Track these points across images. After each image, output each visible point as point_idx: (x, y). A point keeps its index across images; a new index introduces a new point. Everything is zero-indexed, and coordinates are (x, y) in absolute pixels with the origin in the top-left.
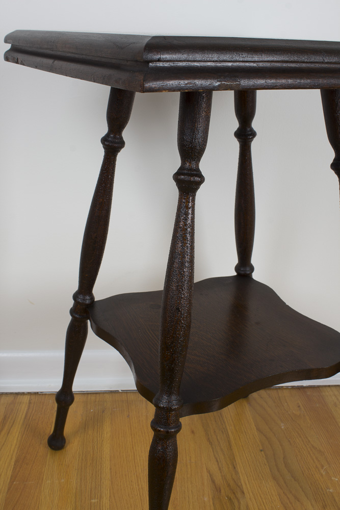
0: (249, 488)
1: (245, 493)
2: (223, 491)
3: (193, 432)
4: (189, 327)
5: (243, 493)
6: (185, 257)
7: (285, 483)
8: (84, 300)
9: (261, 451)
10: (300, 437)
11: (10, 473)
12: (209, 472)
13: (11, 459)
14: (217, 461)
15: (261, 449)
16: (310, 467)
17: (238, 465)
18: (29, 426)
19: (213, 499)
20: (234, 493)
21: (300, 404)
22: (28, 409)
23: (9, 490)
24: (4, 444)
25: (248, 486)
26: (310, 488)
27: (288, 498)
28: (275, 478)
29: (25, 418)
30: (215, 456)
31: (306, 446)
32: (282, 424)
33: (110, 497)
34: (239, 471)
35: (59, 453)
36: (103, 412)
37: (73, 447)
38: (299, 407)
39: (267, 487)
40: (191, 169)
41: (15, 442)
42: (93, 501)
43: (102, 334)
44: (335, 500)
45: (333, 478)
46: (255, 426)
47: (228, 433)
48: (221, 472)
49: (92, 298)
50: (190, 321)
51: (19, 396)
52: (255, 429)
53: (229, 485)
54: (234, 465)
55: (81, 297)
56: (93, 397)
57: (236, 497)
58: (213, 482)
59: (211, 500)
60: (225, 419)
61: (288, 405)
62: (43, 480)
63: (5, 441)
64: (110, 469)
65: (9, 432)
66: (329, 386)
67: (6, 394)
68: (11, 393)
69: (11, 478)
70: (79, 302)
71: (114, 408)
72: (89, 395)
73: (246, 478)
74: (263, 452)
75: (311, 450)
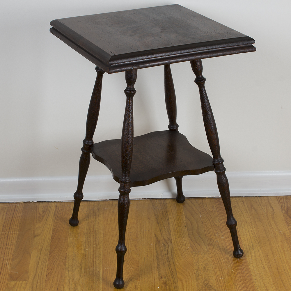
0: (175, 241)
1: (173, 242)
2: (161, 242)
3: (149, 218)
4: (132, 149)
5: (172, 243)
6: (129, 122)
7: (195, 239)
8: (88, 143)
9: (185, 226)
10: (209, 220)
11: (51, 235)
12: (155, 234)
13: (50, 230)
14: (160, 230)
15: (186, 225)
16: (210, 233)
17: (171, 232)
18: (58, 216)
19: (155, 245)
20: (167, 243)
21: (214, 206)
22: (56, 209)
23: (51, 241)
24: (45, 224)
25: (175, 240)
26: (208, 241)
27: (195, 245)
28: (190, 237)
29: (55, 213)
30: (159, 228)
31: (211, 224)
32: (201, 215)
33: (103, 244)
34: (171, 234)
35: (75, 228)
36: (99, 210)
37: (83, 225)
39: (184, 240)
40: (131, 89)
41: (51, 223)
42: (95, 245)
43: (98, 158)
44: (219, 245)
45: (221, 237)
46: (185, 216)
47: (168, 219)
48: (161, 235)
49: (92, 142)
50: (133, 147)
51: (49, 203)
52: (185, 217)
53: (165, 240)
54: (169, 232)
55: (87, 141)
56: (93, 203)
57: (167, 244)
58: (157, 238)
59: (154, 245)
60: (168, 213)
61: (207, 206)
62: (68, 238)
63: (46, 223)
64: (103, 233)
65: (47, 219)
66: (235, 197)
67: (42, 202)
68: (45, 202)
69: (52, 237)
70: (86, 144)
71: (105, 208)
72: (90, 202)
73: (174, 237)
75: (214, 226)
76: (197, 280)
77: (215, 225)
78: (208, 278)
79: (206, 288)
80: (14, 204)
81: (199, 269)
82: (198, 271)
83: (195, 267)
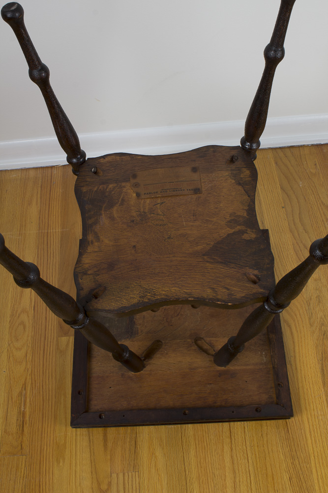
7: (299, 235)
9: (283, 208)
10: (314, 194)
15: (283, 206)
16: (318, 221)
17: (265, 220)
21: (317, 162)
27: (300, 247)
28: (291, 231)
31: (317, 202)
32: (301, 183)
38: (316, 165)
39: (285, 238)
46: (280, 185)
52: (280, 188)
54: (262, 221)
61: (307, 163)
74: (284, 209)
75: (320, 206)
76: (310, 324)
77: (322, 203)
78: (324, 319)
79: (325, 341)
80: (50, 170)
81: (311, 299)
82: (310, 304)
83: (305, 296)
